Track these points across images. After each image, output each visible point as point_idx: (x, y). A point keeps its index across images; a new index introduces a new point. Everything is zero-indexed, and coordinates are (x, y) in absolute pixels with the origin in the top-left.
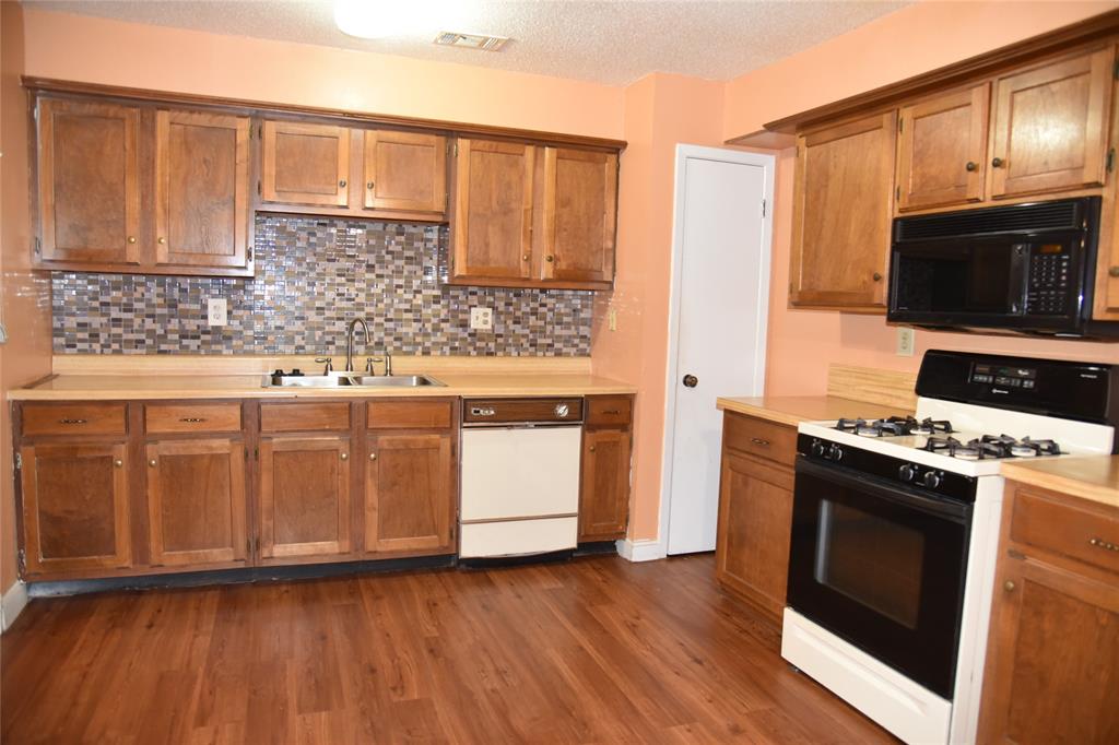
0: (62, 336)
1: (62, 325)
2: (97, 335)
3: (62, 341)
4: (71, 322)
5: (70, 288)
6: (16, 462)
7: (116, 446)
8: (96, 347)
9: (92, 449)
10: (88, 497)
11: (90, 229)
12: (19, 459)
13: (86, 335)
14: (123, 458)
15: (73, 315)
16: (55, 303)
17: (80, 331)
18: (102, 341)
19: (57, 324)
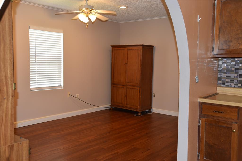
0: (221, 80)
1: (221, 76)
2: (233, 81)
3: (221, 82)
4: (224, 75)
5: (224, 63)
6: (199, 123)
7: (234, 124)
8: (233, 85)
9: (224, 123)
10: (222, 141)
11: (231, 41)
12: (200, 122)
13: (229, 80)
14: (236, 129)
15: (225, 73)
16: (219, 69)
17: (227, 79)
18: (235, 83)
19: (219, 76)
